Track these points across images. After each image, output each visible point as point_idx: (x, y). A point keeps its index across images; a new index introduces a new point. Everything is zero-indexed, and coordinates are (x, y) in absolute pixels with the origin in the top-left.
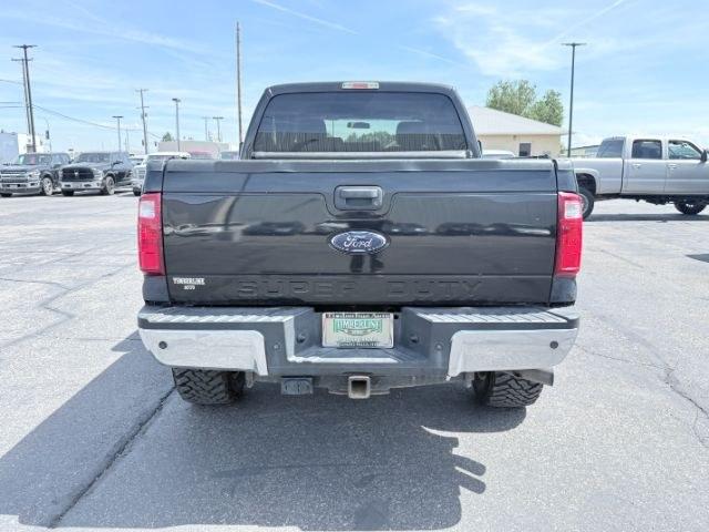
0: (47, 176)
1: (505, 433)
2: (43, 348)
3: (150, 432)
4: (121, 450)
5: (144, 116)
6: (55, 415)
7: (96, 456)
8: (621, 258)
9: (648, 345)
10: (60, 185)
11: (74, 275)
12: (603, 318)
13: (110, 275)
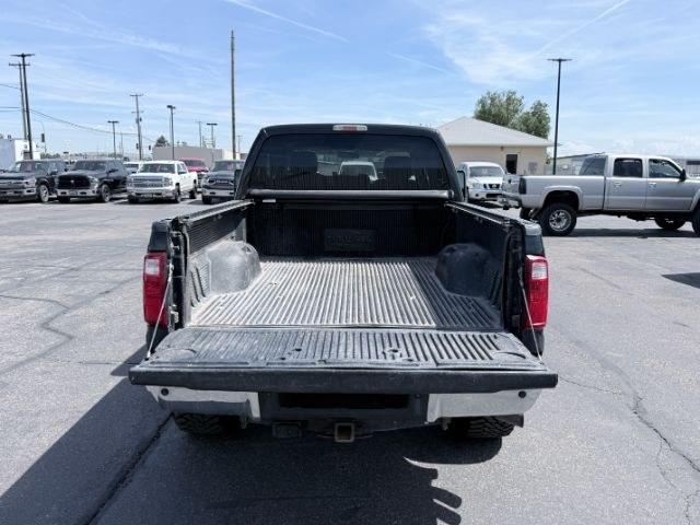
0: (44, 183)
1: (481, 464)
2: (46, 373)
3: (149, 462)
4: (122, 479)
5: (138, 120)
6: (59, 443)
7: (99, 486)
8: (601, 278)
9: (621, 373)
10: (56, 192)
11: (72, 292)
12: (578, 343)
13: (107, 292)
